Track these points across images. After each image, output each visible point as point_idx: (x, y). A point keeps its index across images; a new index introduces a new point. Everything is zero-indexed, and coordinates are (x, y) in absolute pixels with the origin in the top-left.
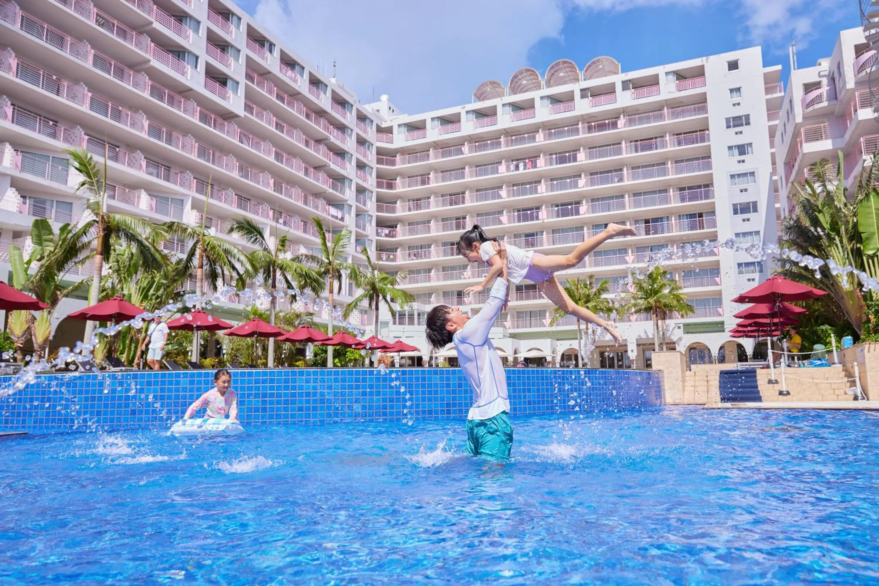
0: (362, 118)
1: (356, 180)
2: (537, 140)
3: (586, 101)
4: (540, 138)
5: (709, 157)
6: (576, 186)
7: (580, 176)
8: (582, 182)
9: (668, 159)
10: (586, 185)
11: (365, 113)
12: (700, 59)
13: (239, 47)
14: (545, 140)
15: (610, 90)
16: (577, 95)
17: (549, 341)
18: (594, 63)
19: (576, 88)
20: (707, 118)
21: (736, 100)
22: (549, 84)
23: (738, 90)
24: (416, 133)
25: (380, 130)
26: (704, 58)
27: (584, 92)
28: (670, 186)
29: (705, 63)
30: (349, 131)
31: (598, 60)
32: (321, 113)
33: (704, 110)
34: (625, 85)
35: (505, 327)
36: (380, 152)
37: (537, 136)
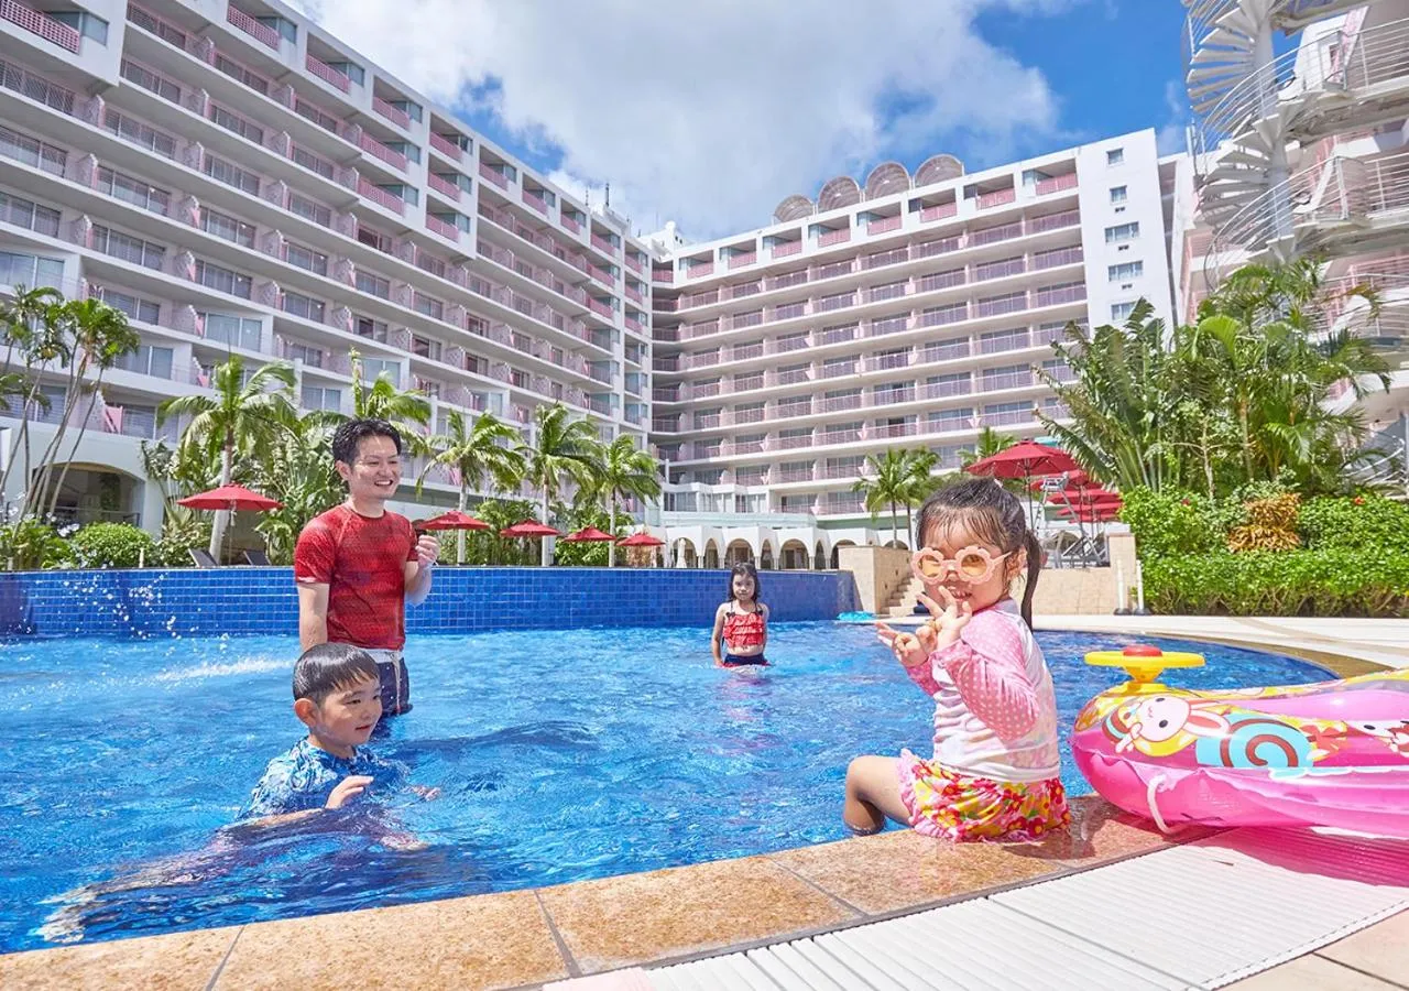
0: (633, 253)
1: (624, 331)
2: (853, 269)
3: (916, 214)
4: (858, 269)
5: (1084, 282)
6: (904, 328)
7: (909, 314)
8: (911, 322)
9: (1026, 287)
10: (918, 325)
11: (637, 246)
12: (1069, 151)
13: (469, 175)
14: (863, 269)
15: (948, 199)
16: (905, 208)
17: (864, 530)
18: (929, 164)
19: (903, 198)
20: (1079, 230)
21: (1119, 203)
22: (870, 196)
23: (1123, 189)
24: (701, 268)
25: (657, 267)
26: (1076, 149)
27: (914, 205)
28: (1029, 323)
29: (1076, 155)
30: (616, 270)
31: (935, 161)
32: (578, 250)
33: (1076, 219)
34: (969, 192)
35: (811, 512)
36: (657, 294)
37: (853, 264)
